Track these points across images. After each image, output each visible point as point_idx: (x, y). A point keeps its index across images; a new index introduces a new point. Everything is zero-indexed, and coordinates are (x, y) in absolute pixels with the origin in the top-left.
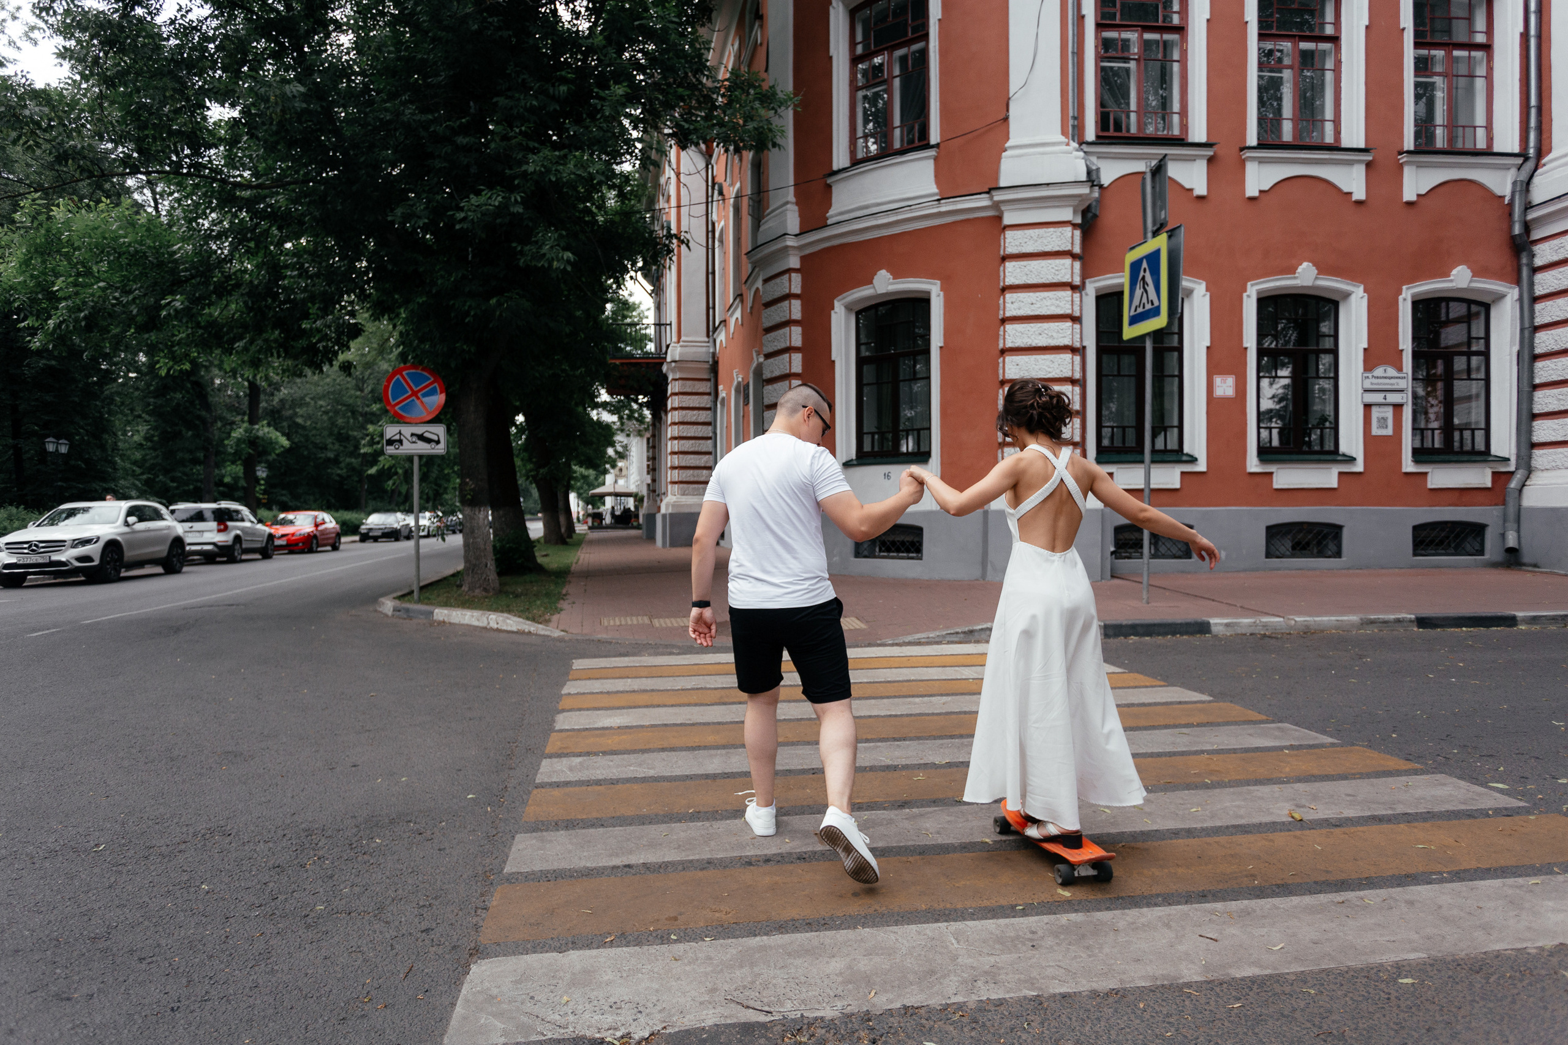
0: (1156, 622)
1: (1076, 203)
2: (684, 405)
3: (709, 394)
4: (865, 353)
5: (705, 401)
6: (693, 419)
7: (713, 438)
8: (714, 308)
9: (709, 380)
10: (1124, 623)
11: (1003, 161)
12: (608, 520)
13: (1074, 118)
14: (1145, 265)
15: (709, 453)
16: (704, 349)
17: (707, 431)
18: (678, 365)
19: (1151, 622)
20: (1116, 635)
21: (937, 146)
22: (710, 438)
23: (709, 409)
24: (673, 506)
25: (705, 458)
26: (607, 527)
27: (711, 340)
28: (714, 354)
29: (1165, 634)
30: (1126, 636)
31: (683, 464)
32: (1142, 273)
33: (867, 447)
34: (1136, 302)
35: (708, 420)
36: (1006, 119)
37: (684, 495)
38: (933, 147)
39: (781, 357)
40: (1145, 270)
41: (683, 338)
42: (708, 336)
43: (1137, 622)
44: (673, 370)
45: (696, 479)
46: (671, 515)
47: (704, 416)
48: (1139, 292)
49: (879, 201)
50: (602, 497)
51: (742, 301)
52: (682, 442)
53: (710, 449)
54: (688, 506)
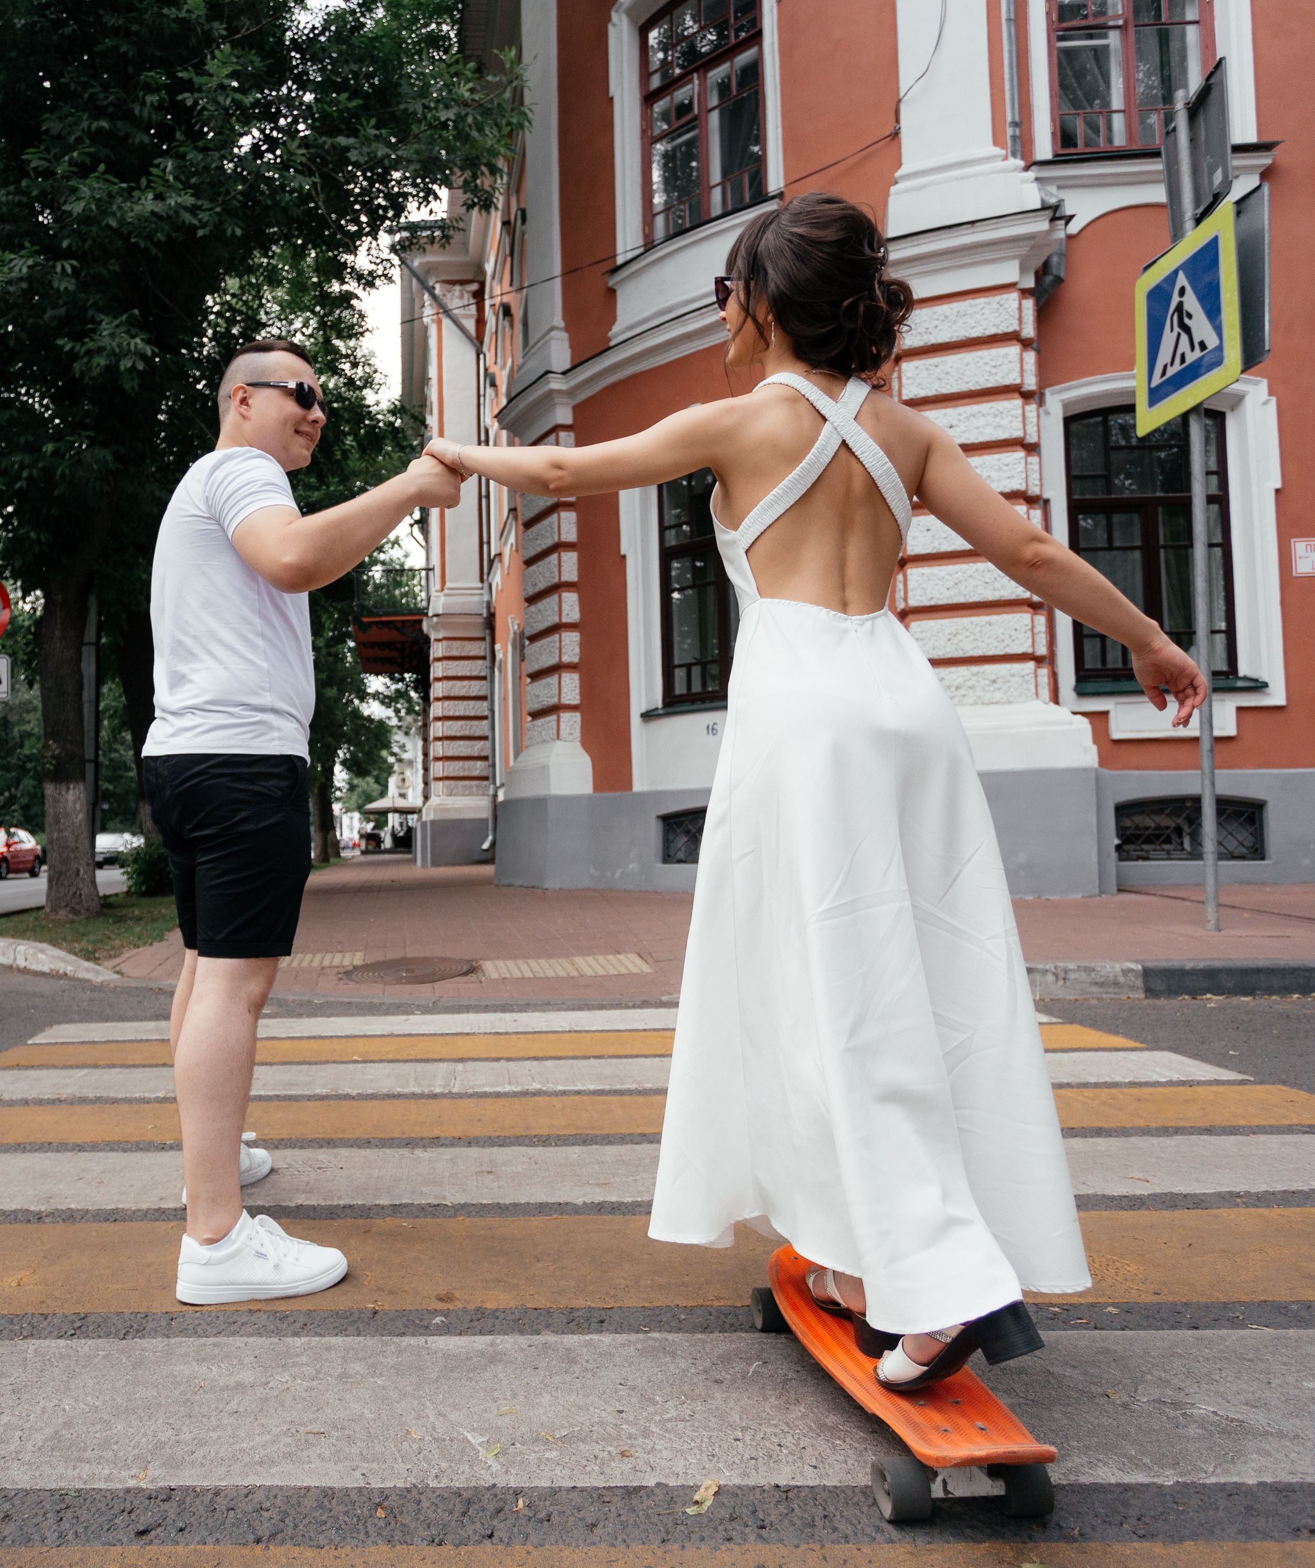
0: (1261, 964)
1: (1024, 251)
2: (450, 673)
3: (484, 658)
4: (672, 539)
5: (478, 668)
6: (462, 693)
7: (488, 717)
8: (489, 543)
9: (483, 639)
10: (1189, 966)
11: (892, 200)
12: (388, 843)
13: (1015, 124)
14: (1182, 280)
15: (485, 738)
16: (476, 598)
17: (481, 708)
18: (442, 619)
19: (1251, 964)
20: (1172, 992)
21: (781, 195)
22: (485, 718)
23: (484, 678)
24: (436, 810)
25: (479, 745)
26: (387, 851)
27: (486, 585)
28: (489, 604)
29: (1285, 991)
30: (1195, 993)
31: (450, 754)
32: (1175, 299)
33: (680, 688)
34: (1164, 355)
35: (482, 693)
36: (895, 135)
37: (450, 795)
38: (773, 197)
39: (547, 560)
40: (1182, 292)
41: (448, 585)
42: (482, 580)
43: (1218, 964)
44: (435, 627)
45: (466, 774)
46: (433, 822)
47: (476, 688)
48: (1168, 339)
49: (688, 296)
50: (384, 813)
51: (516, 518)
52: (448, 723)
53: (487, 733)
54: (455, 809)
